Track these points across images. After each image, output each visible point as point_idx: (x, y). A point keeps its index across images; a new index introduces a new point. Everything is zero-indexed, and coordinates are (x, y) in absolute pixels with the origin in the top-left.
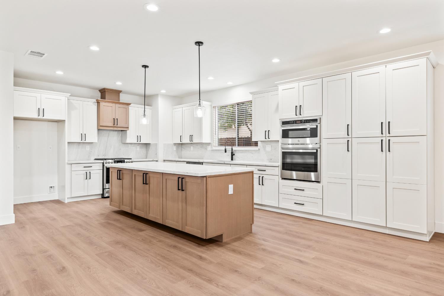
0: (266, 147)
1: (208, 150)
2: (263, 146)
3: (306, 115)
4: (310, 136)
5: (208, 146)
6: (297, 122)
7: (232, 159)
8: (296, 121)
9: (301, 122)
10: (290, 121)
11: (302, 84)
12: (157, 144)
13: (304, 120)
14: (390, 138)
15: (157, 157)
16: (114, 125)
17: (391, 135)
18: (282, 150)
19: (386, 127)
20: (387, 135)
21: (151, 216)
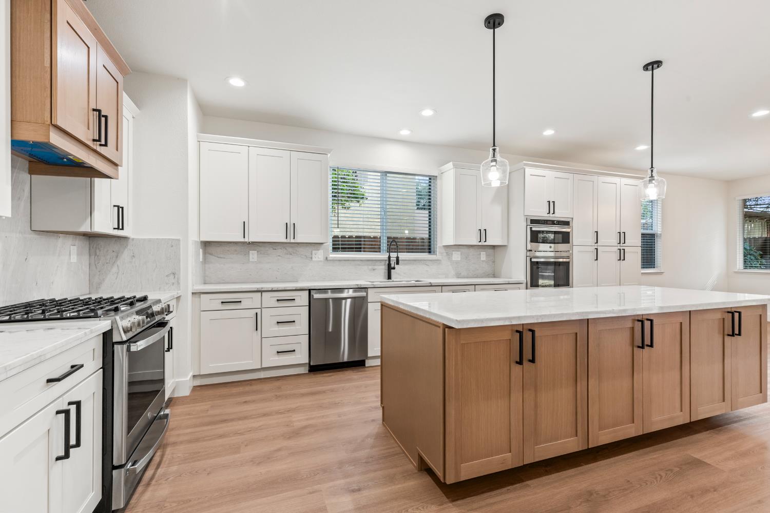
0: (452, 254)
1: (314, 259)
2: (447, 253)
3: (560, 215)
4: (561, 242)
5: (314, 252)
6: (548, 222)
7: (389, 277)
9: (553, 223)
10: (541, 220)
12: (179, 240)
13: (557, 221)
14: (623, 248)
15: (178, 283)
16: (94, 140)
17: (624, 245)
18: (531, 259)
19: (621, 237)
20: (622, 244)
21: (656, 421)
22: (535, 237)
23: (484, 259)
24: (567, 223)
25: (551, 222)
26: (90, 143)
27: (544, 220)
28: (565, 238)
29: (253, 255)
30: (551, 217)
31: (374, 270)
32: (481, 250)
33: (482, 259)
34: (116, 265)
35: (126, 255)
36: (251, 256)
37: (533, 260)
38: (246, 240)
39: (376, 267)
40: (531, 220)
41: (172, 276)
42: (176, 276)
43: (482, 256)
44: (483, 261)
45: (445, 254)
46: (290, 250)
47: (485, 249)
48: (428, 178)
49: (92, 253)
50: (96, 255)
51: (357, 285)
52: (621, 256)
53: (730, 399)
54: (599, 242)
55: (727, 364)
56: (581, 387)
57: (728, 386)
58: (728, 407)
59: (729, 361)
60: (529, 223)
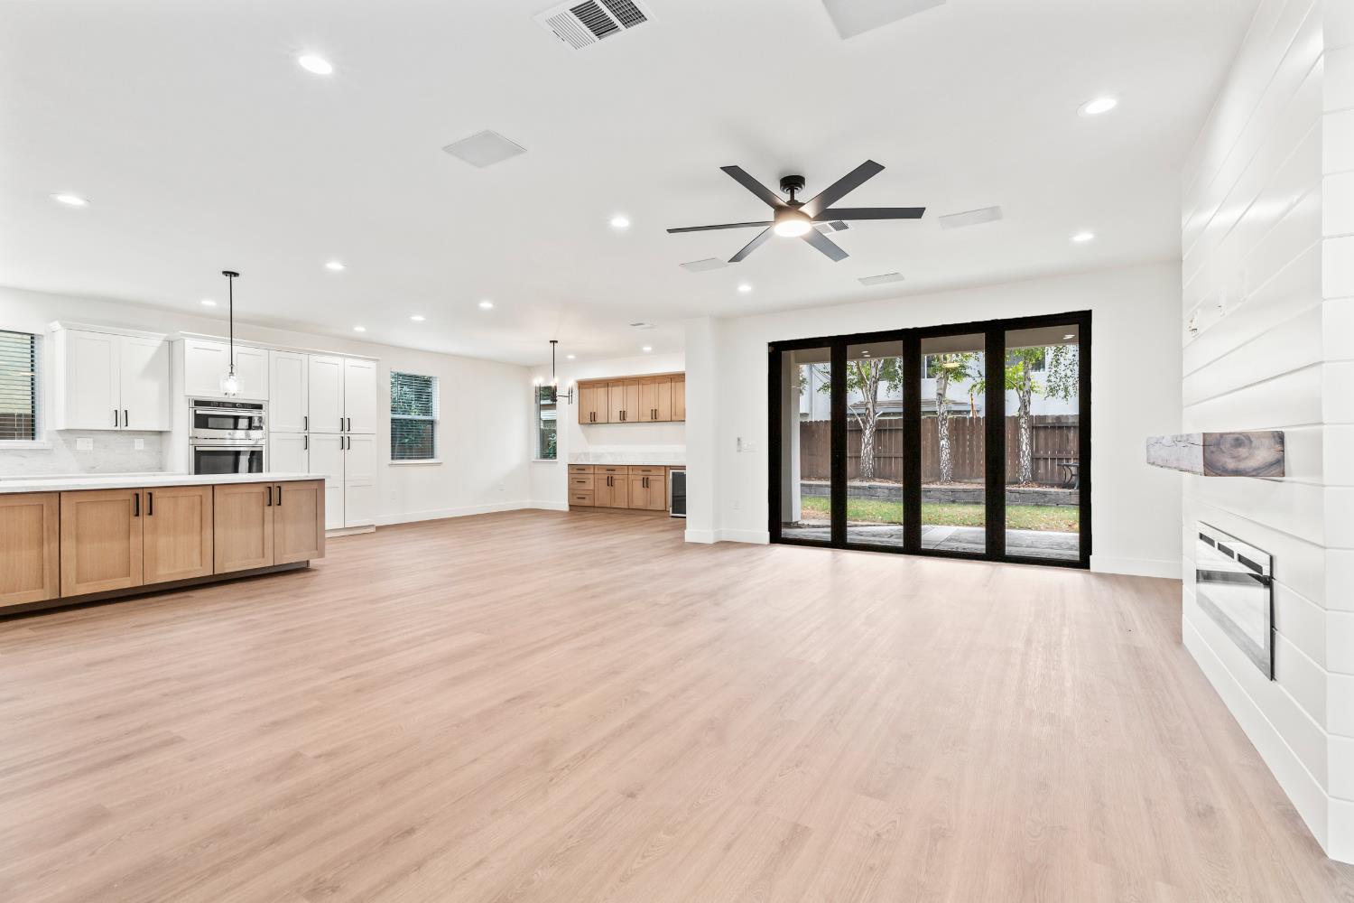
6: (226, 405)
8: (224, 403)
9: (234, 405)
10: (212, 402)
13: (240, 403)
14: (349, 436)
17: (349, 432)
18: (196, 447)
19: (345, 424)
20: (346, 432)
21: (164, 575)
22: (201, 422)
23: (141, 448)
24: (259, 407)
25: (230, 405)
27: (219, 402)
28: (255, 424)
30: (232, 399)
32: (134, 436)
33: (136, 448)
37: (198, 449)
40: (196, 401)
43: (137, 445)
44: (140, 451)
45: (62, 442)
47: (143, 435)
48: (29, 337)
52: (345, 444)
53: (271, 555)
54: (311, 429)
55: (268, 528)
56: (50, 549)
57: (269, 545)
58: (267, 562)
59: (271, 525)
60: (192, 404)
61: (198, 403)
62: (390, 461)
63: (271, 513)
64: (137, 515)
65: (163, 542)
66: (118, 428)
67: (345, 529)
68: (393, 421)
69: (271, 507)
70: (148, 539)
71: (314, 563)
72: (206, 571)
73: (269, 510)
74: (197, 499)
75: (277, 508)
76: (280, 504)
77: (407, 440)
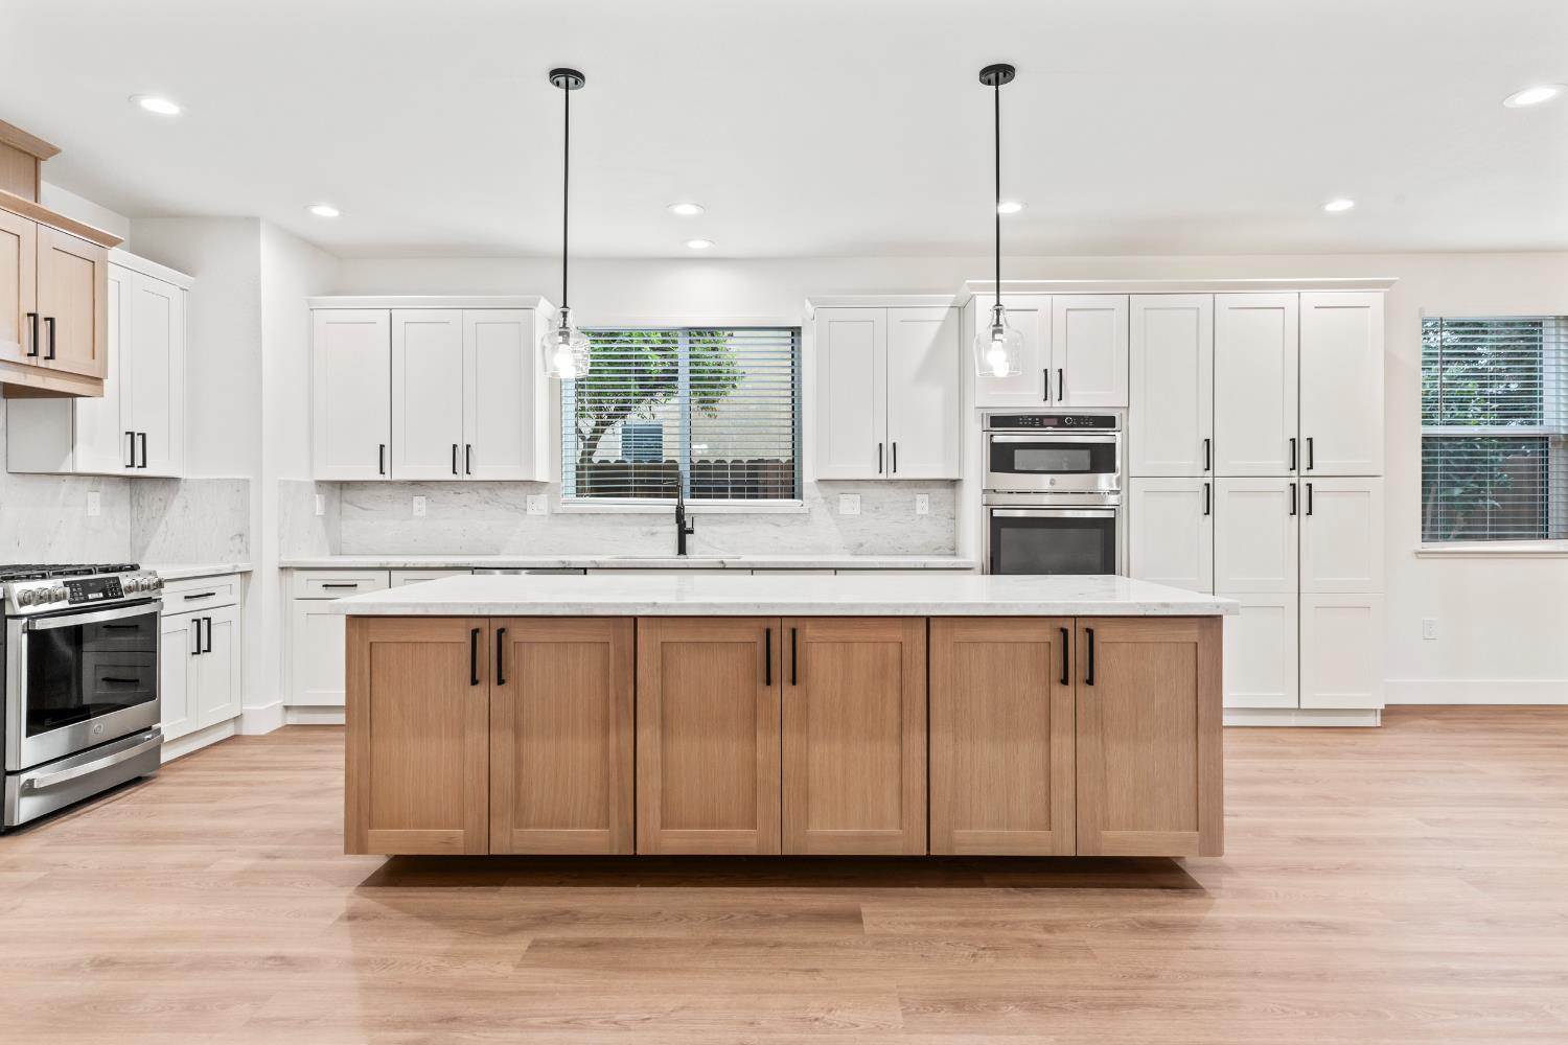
0: (838, 501)
1: (529, 512)
2: (825, 498)
3: (1078, 401)
4: (1088, 468)
5: (529, 498)
6: (1046, 421)
7: (682, 550)
8: (1042, 418)
9: (1061, 421)
10: (1022, 417)
11: (1063, 301)
12: (248, 481)
13: (1073, 417)
14: (1309, 480)
15: (247, 551)
16: (29, 355)
17: (1311, 472)
18: (992, 510)
19: (1300, 452)
20: (1304, 472)
21: (825, 835)
22: (1002, 459)
23: (926, 512)
24: (1108, 422)
25: (1055, 422)
26: (25, 360)
27: (1034, 417)
28: (1102, 459)
29: (420, 504)
30: (1056, 407)
31: (653, 534)
32: (915, 490)
33: (919, 512)
34: (164, 522)
35: (177, 505)
36: (415, 505)
37: (997, 513)
38: (387, 477)
39: (655, 529)
40: (992, 418)
41: (238, 540)
42: (244, 539)
43: (919, 505)
44: (922, 516)
45: (823, 501)
46: (486, 494)
47: (928, 487)
48: (789, 334)
49: (134, 501)
50: (139, 504)
51: (564, 563)
52: (1300, 502)
53: (1069, 823)
54: (1220, 465)
55: (1062, 744)
56: (619, 740)
57: (1063, 795)
58: (1061, 844)
59: (1069, 741)
60: (987, 425)
61: (998, 421)
62: (1420, 546)
63: (1069, 702)
64: (769, 682)
65: (823, 756)
66: (883, 476)
67: (1299, 710)
68: (1428, 442)
69: (1070, 688)
70: (792, 740)
71: (1192, 860)
72: (911, 844)
73: (1063, 696)
74: (893, 651)
75: (1084, 691)
76: (1090, 682)
77: (1457, 492)
